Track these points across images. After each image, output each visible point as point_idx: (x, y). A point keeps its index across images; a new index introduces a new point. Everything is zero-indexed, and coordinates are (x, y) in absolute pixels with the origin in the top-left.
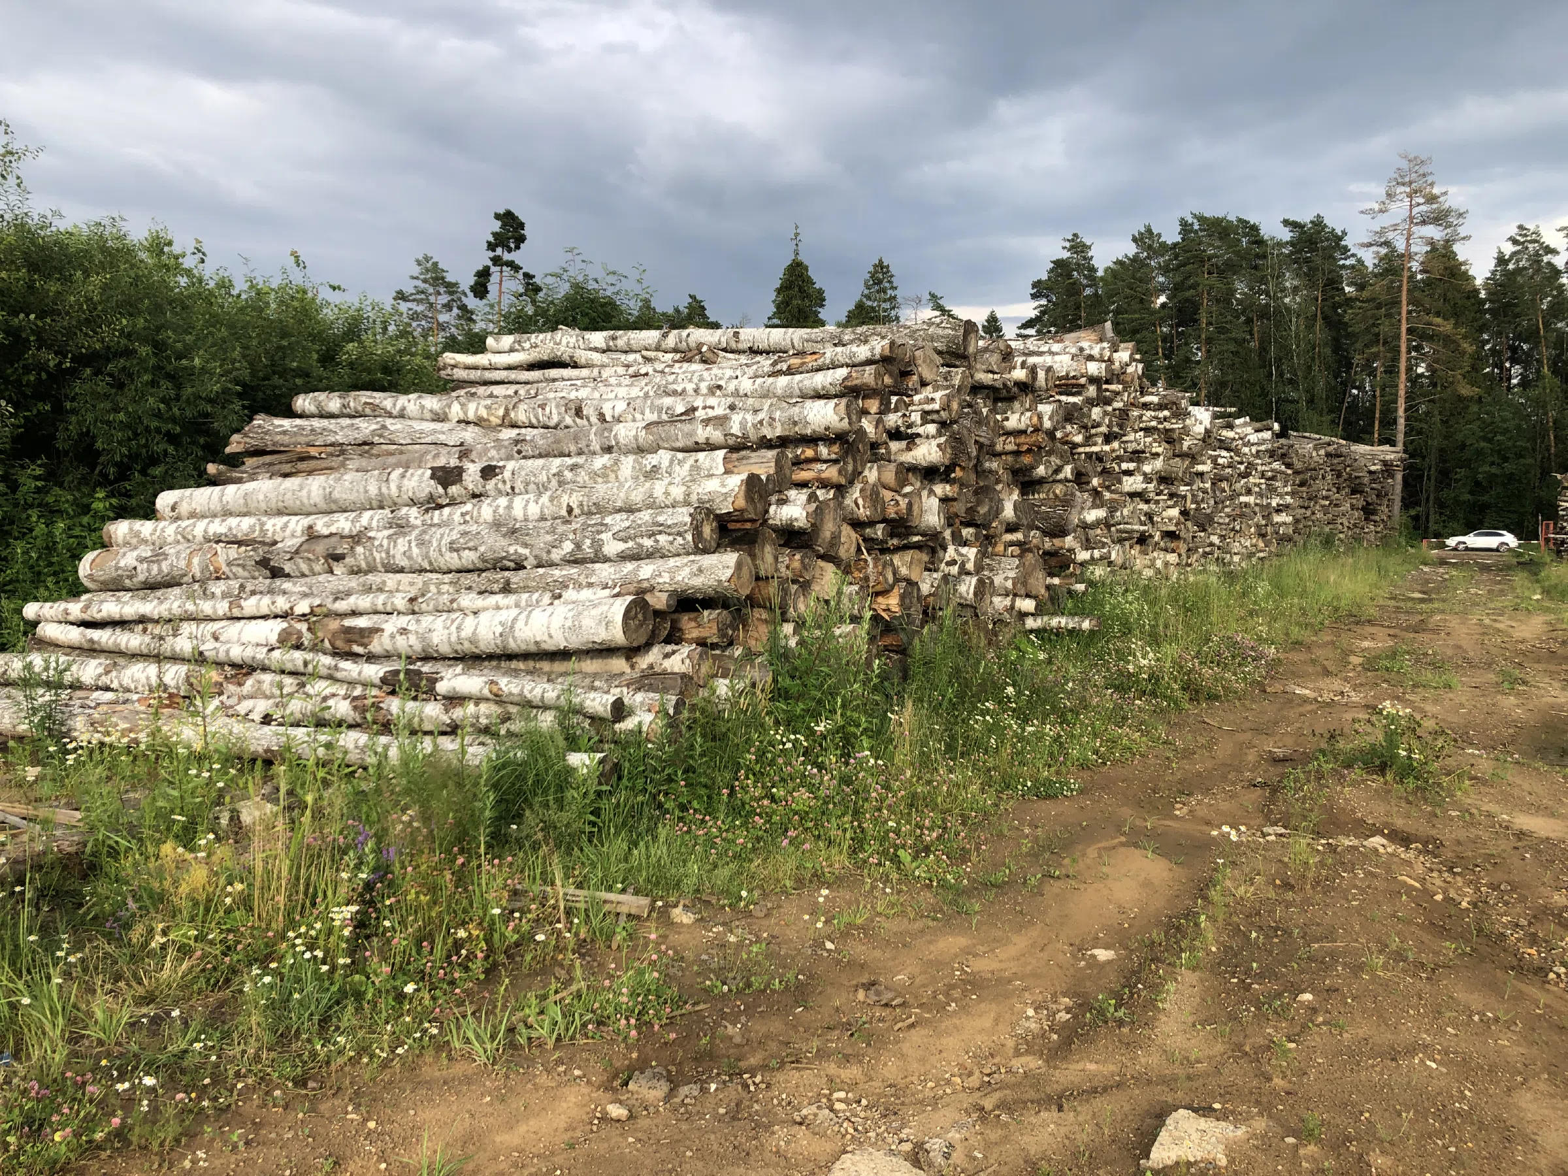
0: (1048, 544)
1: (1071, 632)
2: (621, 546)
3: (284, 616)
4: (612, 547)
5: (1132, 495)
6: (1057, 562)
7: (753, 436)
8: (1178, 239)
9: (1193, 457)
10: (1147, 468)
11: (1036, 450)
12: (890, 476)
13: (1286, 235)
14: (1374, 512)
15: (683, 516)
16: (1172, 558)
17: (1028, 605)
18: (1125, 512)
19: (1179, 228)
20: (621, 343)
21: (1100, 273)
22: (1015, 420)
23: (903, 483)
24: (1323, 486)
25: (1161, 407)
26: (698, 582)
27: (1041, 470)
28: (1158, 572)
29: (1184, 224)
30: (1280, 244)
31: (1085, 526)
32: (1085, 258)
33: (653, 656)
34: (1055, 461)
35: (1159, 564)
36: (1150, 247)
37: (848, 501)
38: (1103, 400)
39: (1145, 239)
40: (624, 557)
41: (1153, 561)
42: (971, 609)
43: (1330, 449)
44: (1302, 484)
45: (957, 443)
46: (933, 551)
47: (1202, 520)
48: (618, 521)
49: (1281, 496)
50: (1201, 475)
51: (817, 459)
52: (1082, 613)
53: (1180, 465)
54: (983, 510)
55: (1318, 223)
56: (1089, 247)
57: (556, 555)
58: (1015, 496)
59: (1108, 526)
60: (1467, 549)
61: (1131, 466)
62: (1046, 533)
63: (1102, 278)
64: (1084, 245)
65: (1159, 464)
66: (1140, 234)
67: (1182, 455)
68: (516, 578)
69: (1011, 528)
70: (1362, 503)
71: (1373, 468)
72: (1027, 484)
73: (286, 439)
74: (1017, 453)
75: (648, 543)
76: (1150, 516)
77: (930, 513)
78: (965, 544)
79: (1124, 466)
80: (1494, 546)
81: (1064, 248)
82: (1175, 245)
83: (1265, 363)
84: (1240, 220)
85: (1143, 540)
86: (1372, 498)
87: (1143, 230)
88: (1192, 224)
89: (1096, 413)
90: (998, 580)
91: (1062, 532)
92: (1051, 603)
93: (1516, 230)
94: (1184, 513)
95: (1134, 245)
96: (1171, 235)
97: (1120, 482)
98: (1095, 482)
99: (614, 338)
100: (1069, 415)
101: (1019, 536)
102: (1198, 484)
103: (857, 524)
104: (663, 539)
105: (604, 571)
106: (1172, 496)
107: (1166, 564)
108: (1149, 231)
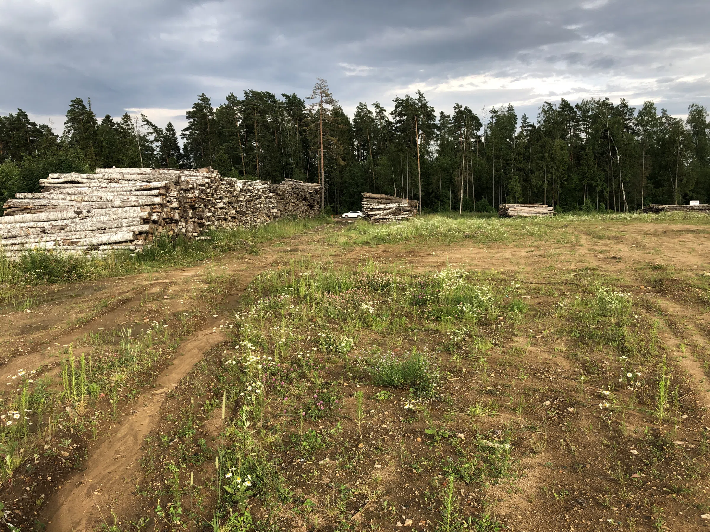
0: (199, 221)
1: (206, 240)
2: (126, 225)
3: (54, 241)
4: (124, 225)
5: (220, 208)
6: (202, 225)
7: (144, 204)
8: (244, 99)
9: (237, 197)
10: (224, 201)
11: (195, 202)
12: (169, 210)
13: (284, 100)
14: (313, 206)
15: (138, 219)
16: (234, 224)
17: (196, 234)
18: (219, 212)
19: (244, 95)
20: (91, 177)
21: (214, 111)
22: (190, 195)
23: (171, 211)
24: (293, 199)
25: (227, 184)
26: (142, 230)
27: (197, 205)
28: (230, 228)
29: (246, 93)
30: (282, 103)
31: (208, 217)
32: (208, 104)
33: (136, 242)
34: (200, 203)
35: (230, 226)
36: (233, 102)
37: (162, 215)
38: (210, 187)
39: (231, 98)
40: (127, 226)
41: (229, 225)
42: (185, 235)
43: (293, 186)
44: (282, 199)
45: (180, 202)
46: (177, 224)
47: (243, 213)
48: (125, 220)
49: (273, 204)
50: (241, 201)
51: (156, 208)
52: (208, 236)
53: (233, 199)
54: (185, 215)
55: (294, 96)
56: (209, 100)
57: (113, 227)
58: (191, 211)
59: (214, 217)
60: (348, 217)
61: (220, 201)
62: (198, 219)
63: (215, 113)
64: (207, 99)
65: (227, 199)
66: (229, 96)
67: (234, 196)
68: (106, 231)
69: (191, 218)
70: (307, 203)
71: (311, 191)
72: (193, 208)
73: (21, 204)
74: (191, 202)
75: (132, 224)
76: (227, 213)
77: (177, 217)
78: (182, 222)
79: (218, 201)
80: (356, 216)
81: (199, 99)
82: (243, 101)
84: (267, 92)
85: (225, 219)
86: (312, 202)
87: (230, 95)
88: (249, 94)
89: (208, 190)
90: (189, 229)
91: (202, 219)
92: (201, 234)
93: (359, 104)
94: (237, 212)
95: (227, 101)
96: (241, 97)
97: (216, 205)
98: (209, 207)
99: (89, 176)
100: (202, 191)
101: (193, 220)
102: (240, 203)
103: (164, 219)
104: (134, 223)
105: (124, 229)
106: (233, 207)
107: (232, 225)
108: (232, 95)
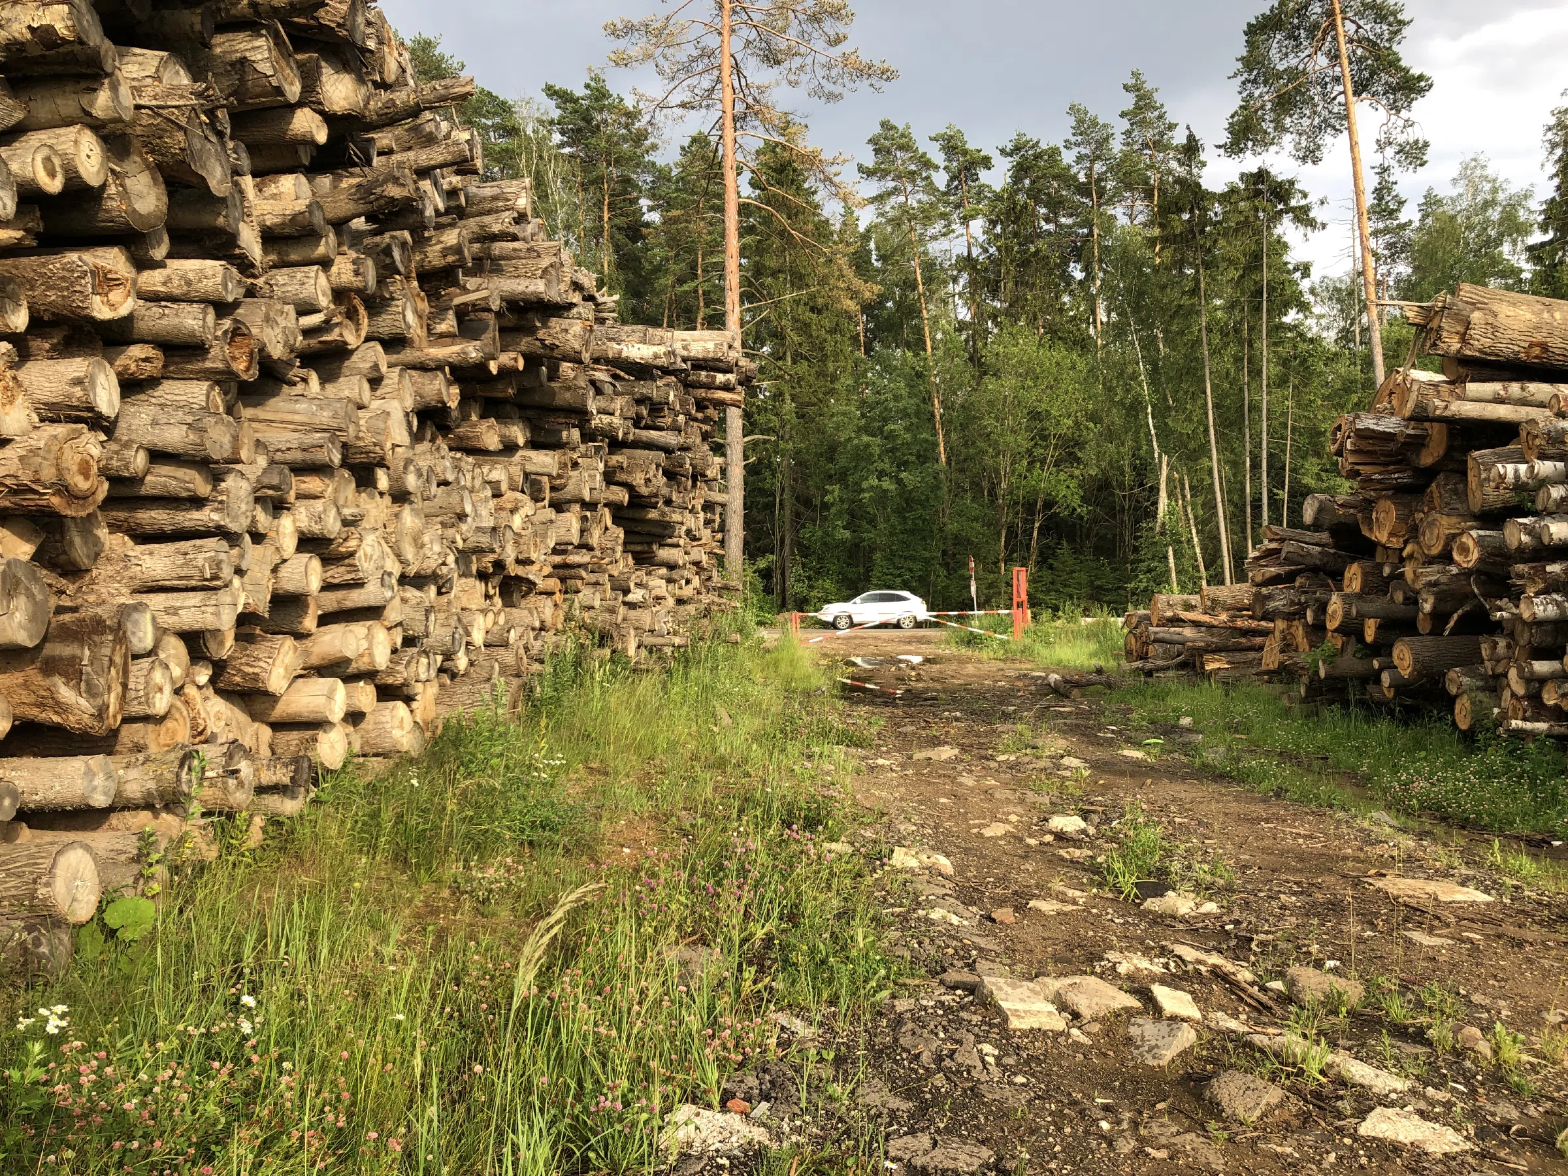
60: (854, 625)
80: (895, 618)
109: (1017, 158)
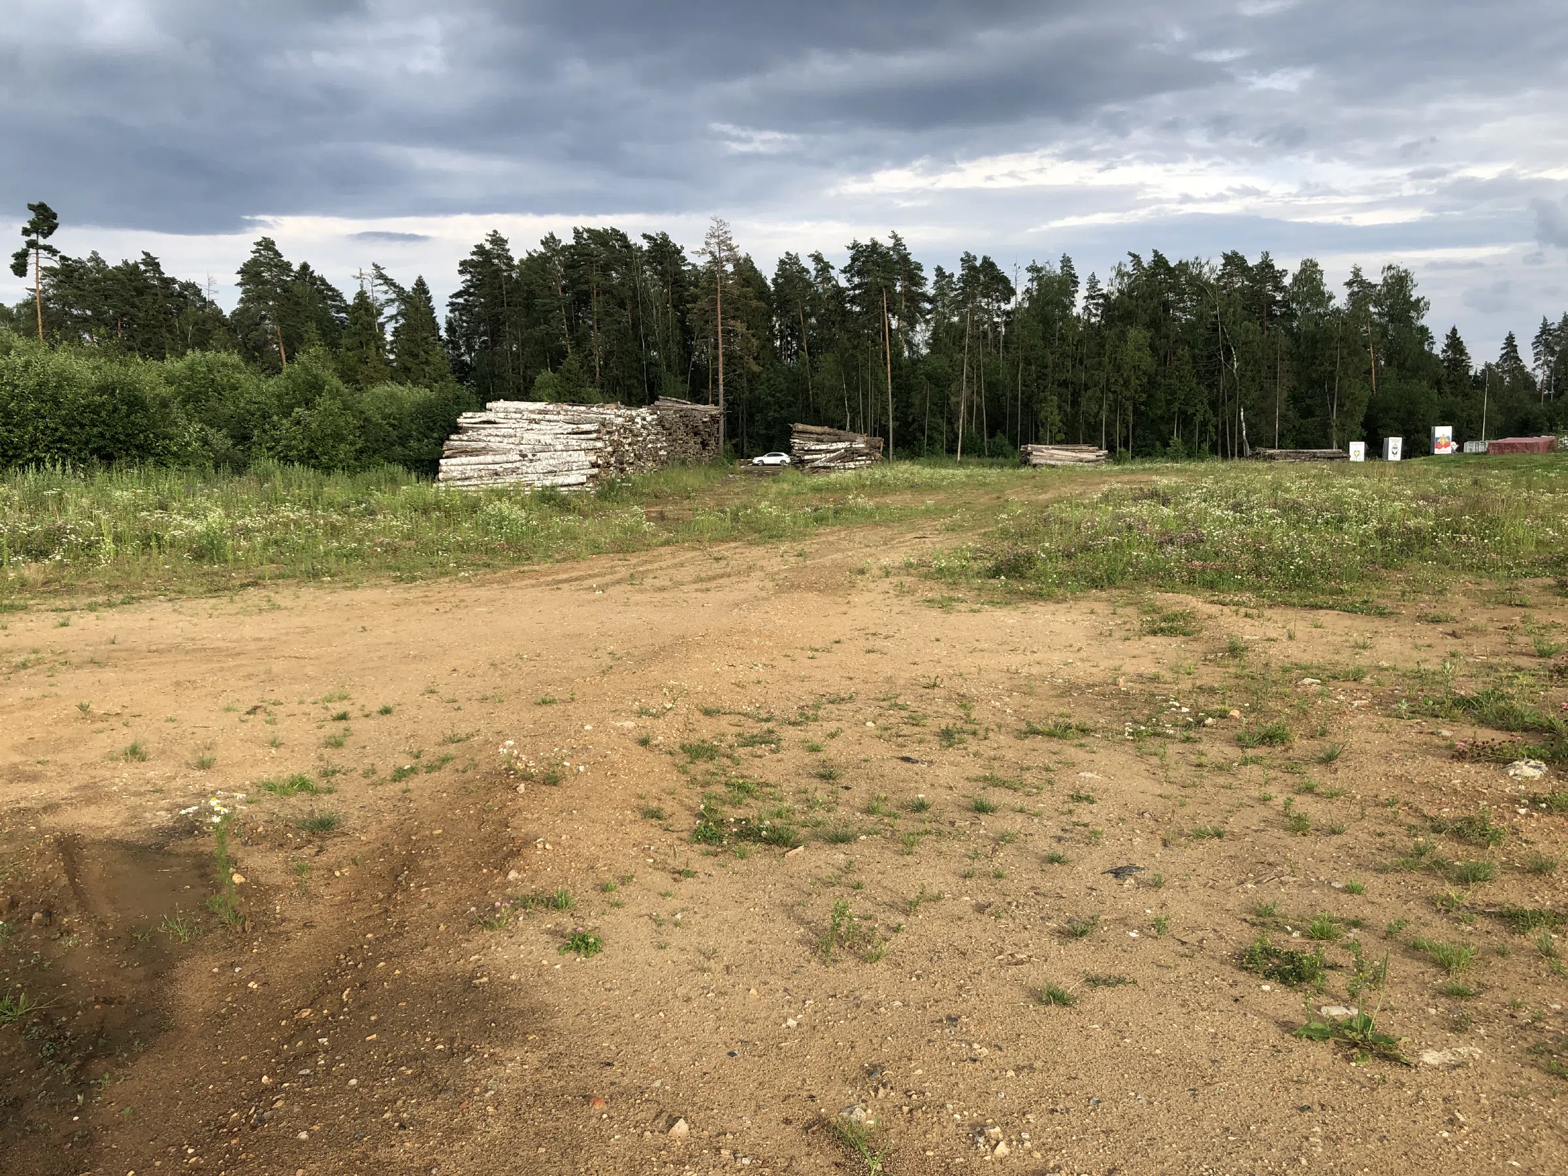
7: (587, 448)
14: (707, 445)
19: (573, 236)
21: (516, 262)
24: (680, 434)
29: (576, 231)
30: (641, 250)
32: (504, 250)
36: (553, 249)
39: (550, 242)
43: (682, 413)
44: (670, 435)
55: (665, 239)
56: (506, 241)
60: (764, 465)
63: (517, 266)
64: (502, 240)
66: (547, 239)
70: (700, 440)
71: (704, 419)
80: (778, 463)
81: (485, 239)
82: (572, 246)
83: (637, 338)
86: (706, 437)
88: (582, 233)
93: (785, 255)
95: (541, 246)
96: (568, 240)
108: (553, 237)
109: (853, 252)
